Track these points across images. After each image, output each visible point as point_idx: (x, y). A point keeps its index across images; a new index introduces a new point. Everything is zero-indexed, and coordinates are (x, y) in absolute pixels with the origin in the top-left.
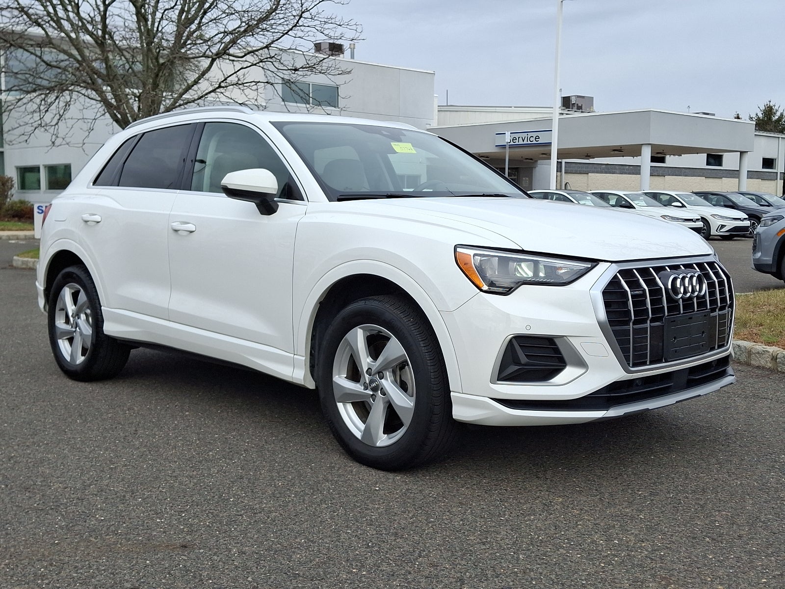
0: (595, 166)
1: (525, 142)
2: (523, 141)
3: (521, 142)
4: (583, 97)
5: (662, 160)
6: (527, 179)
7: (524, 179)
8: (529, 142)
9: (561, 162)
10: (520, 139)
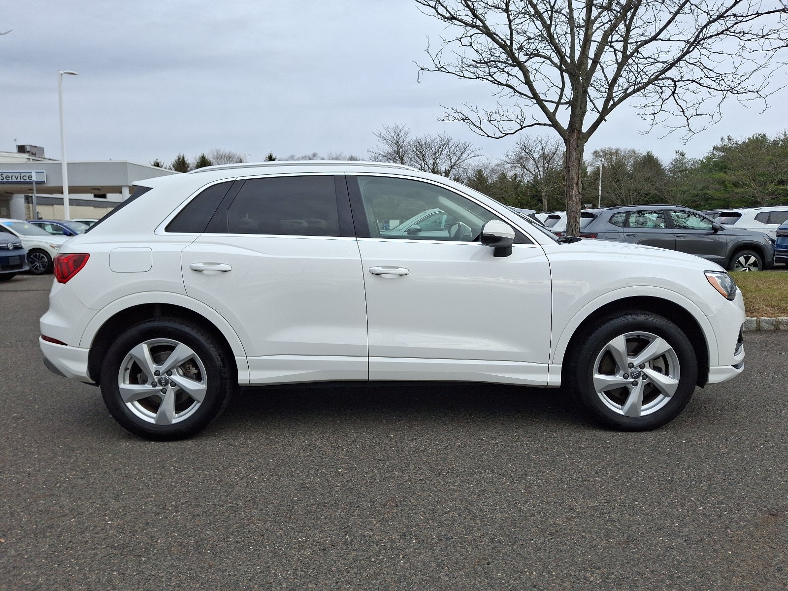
0: (58, 200)
1: (19, 180)
2: (17, 179)
3: (14, 179)
4: (36, 147)
5: (104, 196)
6: (5, 209)
7: (2, 209)
8: (22, 180)
9: (32, 197)
10: (14, 178)
